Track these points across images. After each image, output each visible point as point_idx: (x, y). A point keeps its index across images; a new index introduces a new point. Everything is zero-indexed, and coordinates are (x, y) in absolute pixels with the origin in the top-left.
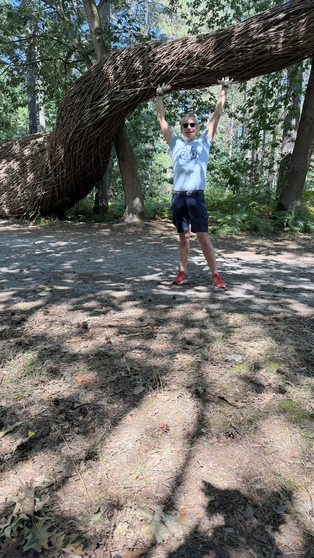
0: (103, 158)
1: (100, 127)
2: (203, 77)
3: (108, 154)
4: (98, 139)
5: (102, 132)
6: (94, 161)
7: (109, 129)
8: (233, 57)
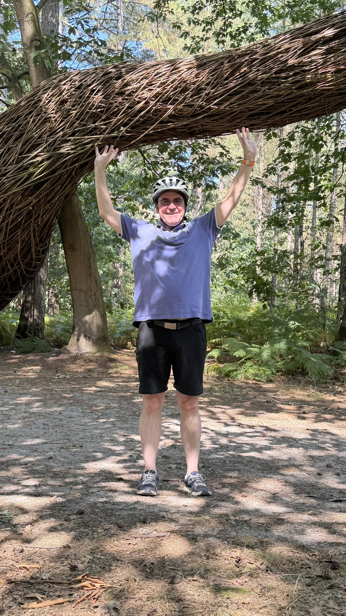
0: (37, 245)
1: (33, 194)
2: (208, 121)
3: (45, 239)
4: (29, 213)
5: (37, 202)
6: (22, 249)
7: (49, 198)
8: (255, 91)
